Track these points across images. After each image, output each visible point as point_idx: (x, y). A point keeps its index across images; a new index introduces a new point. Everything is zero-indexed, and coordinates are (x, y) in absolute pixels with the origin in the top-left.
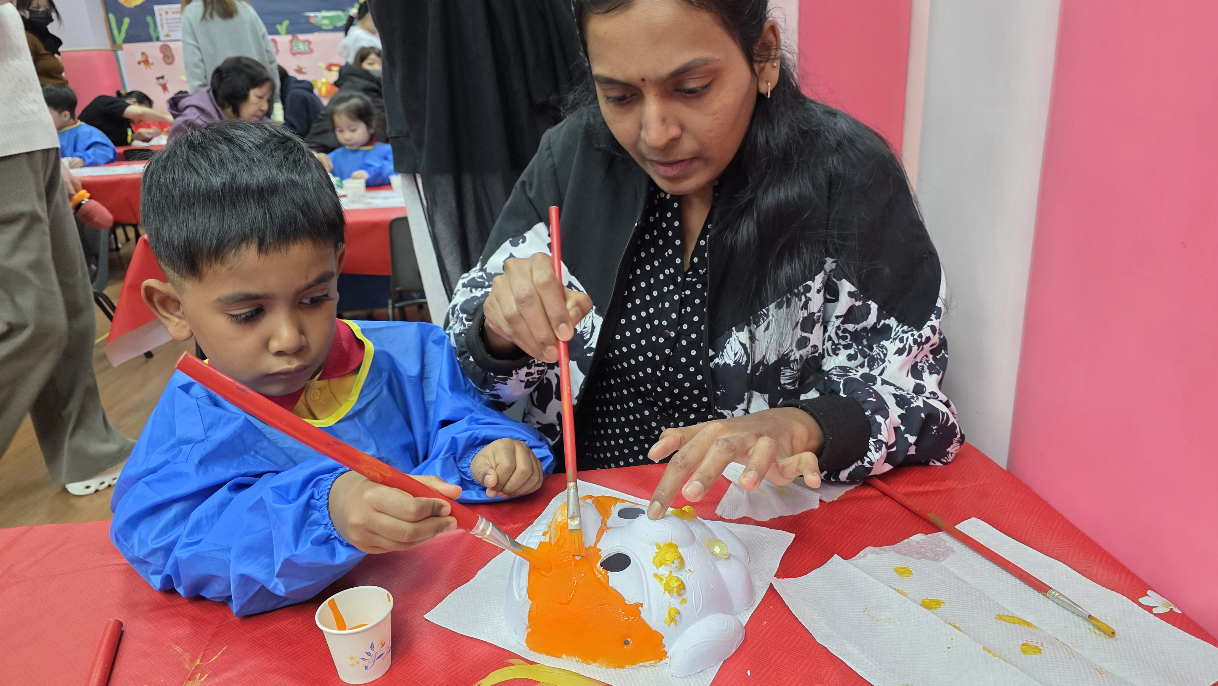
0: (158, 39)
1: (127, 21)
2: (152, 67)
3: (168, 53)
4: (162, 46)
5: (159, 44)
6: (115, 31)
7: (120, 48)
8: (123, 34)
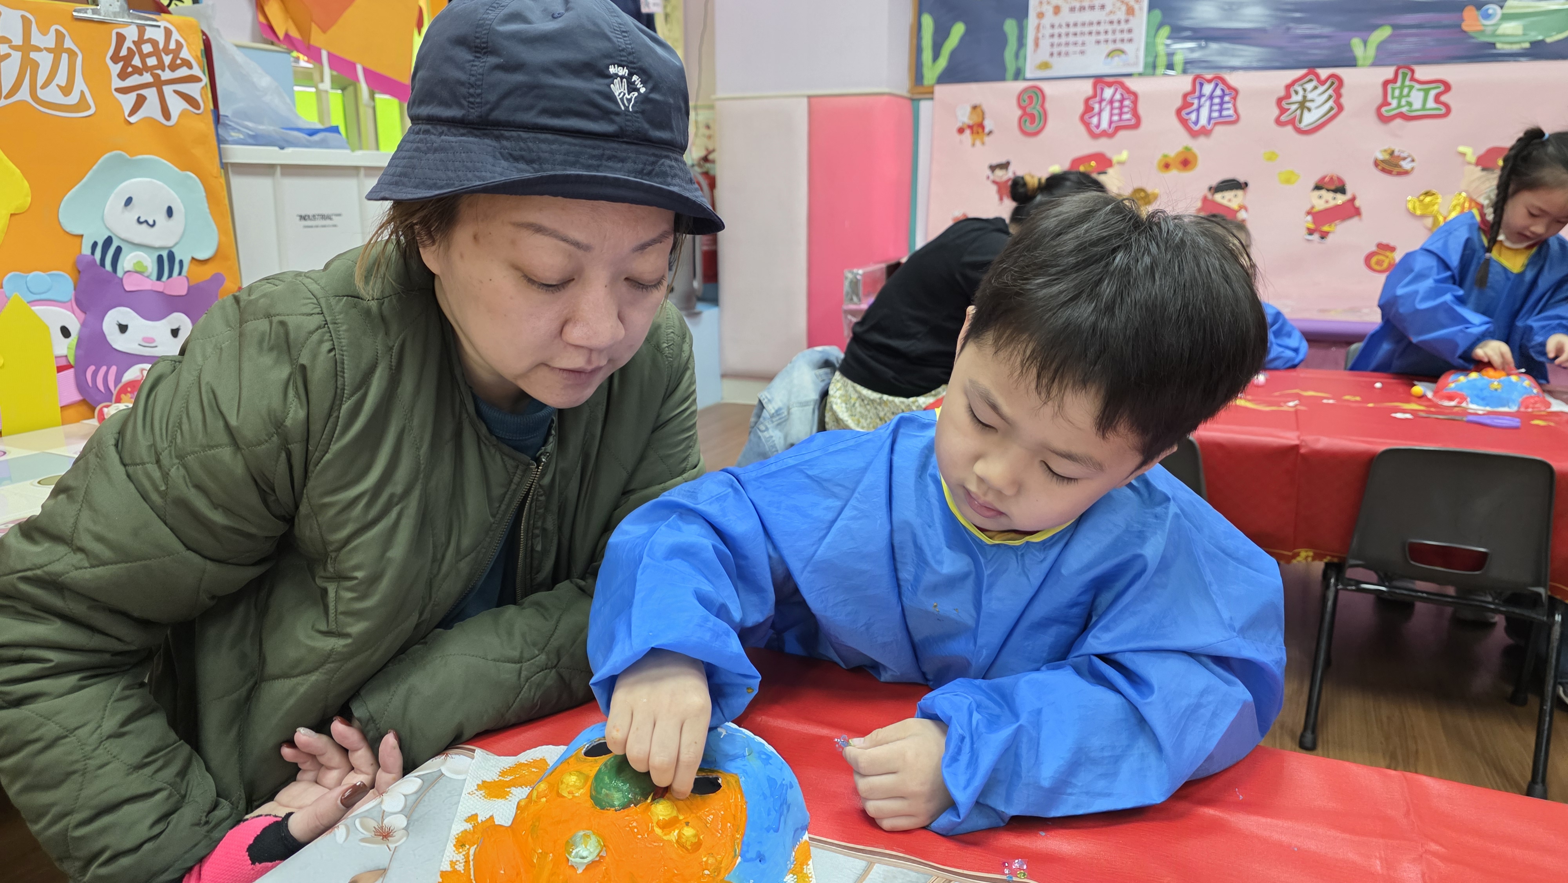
0: (1018, 75)
1: (958, 30)
2: (987, 139)
3: (1035, 110)
4: (1025, 90)
5: (1021, 85)
6: (927, 54)
7: (929, 94)
8: (943, 62)
